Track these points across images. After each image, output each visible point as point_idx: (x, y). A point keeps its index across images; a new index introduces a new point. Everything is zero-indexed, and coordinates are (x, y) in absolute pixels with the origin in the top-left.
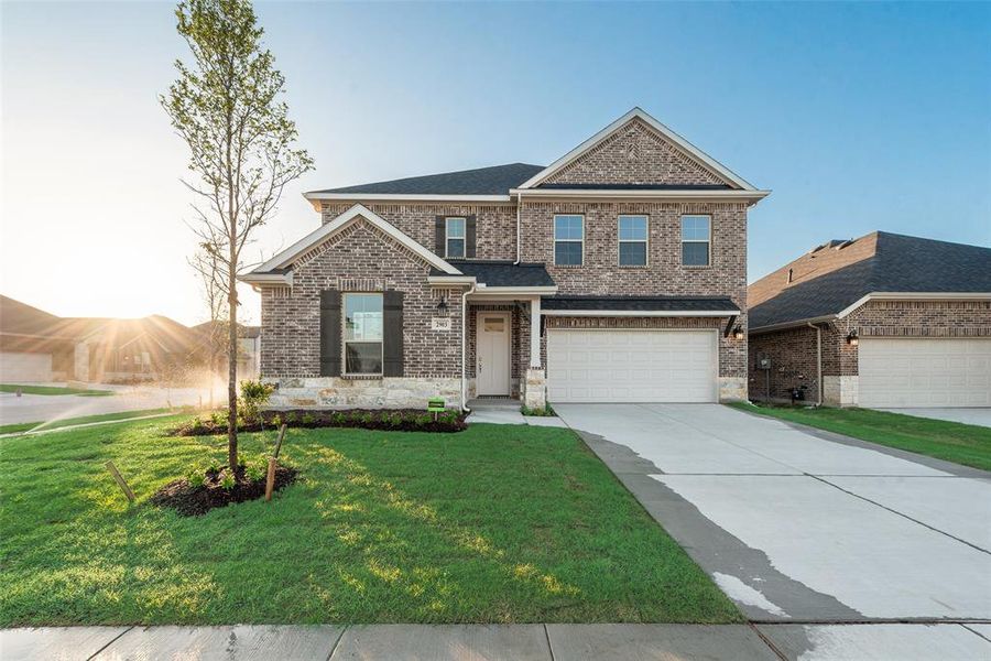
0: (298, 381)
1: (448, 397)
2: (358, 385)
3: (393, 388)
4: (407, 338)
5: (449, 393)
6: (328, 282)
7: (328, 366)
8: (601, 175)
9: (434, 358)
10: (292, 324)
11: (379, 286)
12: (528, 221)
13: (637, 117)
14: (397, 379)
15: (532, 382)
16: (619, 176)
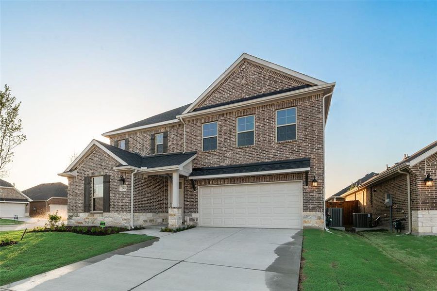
0: (77, 214)
1: (126, 221)
2: (96, 216)
3: (106, 217)
4: (111, 195)
5: (125, 220)
6: (86, 173)
7: (86, 209)
8: (226, 97)
9: (120, 204)
10: (76, 191)
11: (102, 173)
12: (188, 130)
13: (244, 58)
14: (107, 213)
15: (171, 215)
16: (236, 95)
